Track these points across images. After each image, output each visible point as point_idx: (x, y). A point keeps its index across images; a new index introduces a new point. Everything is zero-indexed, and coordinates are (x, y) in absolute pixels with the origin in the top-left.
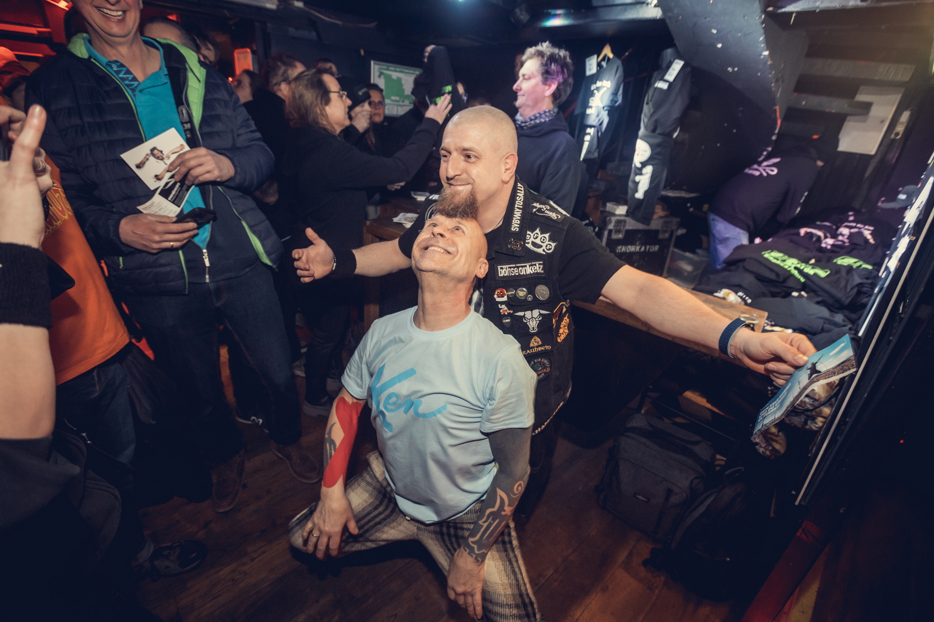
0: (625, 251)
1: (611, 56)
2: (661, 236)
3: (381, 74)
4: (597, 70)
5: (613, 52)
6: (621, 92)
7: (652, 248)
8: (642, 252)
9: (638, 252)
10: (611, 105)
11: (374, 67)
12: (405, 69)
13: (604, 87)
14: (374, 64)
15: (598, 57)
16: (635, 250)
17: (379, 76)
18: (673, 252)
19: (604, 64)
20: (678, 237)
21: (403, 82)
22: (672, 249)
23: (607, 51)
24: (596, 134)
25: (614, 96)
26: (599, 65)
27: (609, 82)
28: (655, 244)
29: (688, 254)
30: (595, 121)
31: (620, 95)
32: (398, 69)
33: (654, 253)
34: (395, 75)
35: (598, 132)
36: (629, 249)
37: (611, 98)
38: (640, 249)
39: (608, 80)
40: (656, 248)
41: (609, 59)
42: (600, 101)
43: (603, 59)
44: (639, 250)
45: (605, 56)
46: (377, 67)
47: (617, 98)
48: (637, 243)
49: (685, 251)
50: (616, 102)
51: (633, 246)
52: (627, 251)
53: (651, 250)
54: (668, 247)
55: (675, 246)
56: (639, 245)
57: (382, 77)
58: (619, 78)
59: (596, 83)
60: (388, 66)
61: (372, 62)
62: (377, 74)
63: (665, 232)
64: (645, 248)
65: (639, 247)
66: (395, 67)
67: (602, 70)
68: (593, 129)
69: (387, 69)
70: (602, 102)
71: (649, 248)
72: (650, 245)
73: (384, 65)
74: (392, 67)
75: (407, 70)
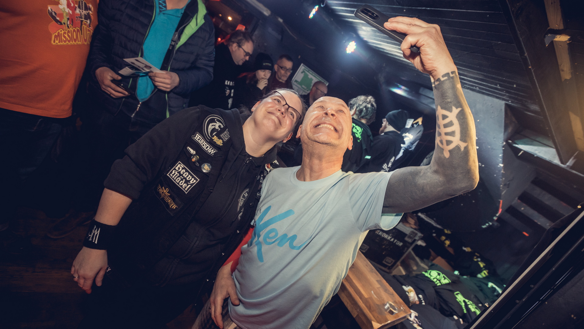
0: (381, 235)
1: (420, 123)
2: (407, 239)
4: (410, 127)
5: (422, 122)
6: (415, 144)
7: (398, 243)
8: (391, 241)
9: (388, 240)
10: (407, 148)
11: (302, 66)
13: (409, 137)
14: (303, 65)
15: (414, 121)
16: (387, 238)
17: (302, 72)
18: (410, 252)
19: (415, 126)
20: (417, 245)
21: (311, 80)
22: (410, 250)
23: (420, 120)
25: (411, 144)
26: (413, 125)
27: (413, 136)
28: (401, 241)
29: (417, 259)
31: (414, 146)
32: (313, 74)
33: (398, 246)
34: (310, 76)
36: (384, 235)
37: (409, 144)
38: (391, 239)
39: (412, 135)
40: (401, 244)
41: (419, 125)
43: (416, 123)
44: (389, 239)
45: (418, 122)
46: (303, 68)
47: (412, 146)
48: (390, 235)
49: (417, 255)
50: (410, 148)
51: (387, 235)
52: (382, 236)
53: (397, 244)
54: (408, 248)
55: (413, 249)
56: (391, 236)
57: (303, 73)
58: (418, 137)
59: (406, 133)
60: (309, 70)
61: (302, 64)
62: (301, 71)
63: (410, 237)
64: (394, 241)
65: (391, 238)
66: (313, 73)
67: (413, 128)
69: (308, 72)
71: (396, 242)
72: (398, 240)
73: (308, 69)
74: (311, 72)
75: (318, 77)
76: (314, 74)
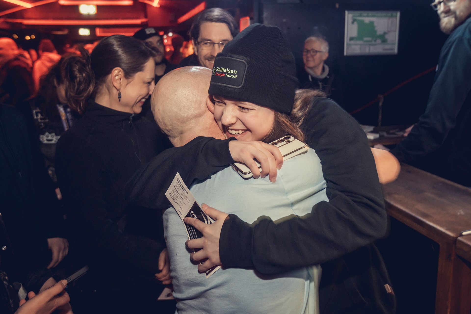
3: (354, 21)
11: (348, 16)
34: (367, 20)
46: (351, 16)
57: (355, 23)
60: (361, 13)
62: (350, 20)
66: (368, 13)
69: (360, 16)
73: (358, 13)
74: (365, 13)
75: (379, 13)
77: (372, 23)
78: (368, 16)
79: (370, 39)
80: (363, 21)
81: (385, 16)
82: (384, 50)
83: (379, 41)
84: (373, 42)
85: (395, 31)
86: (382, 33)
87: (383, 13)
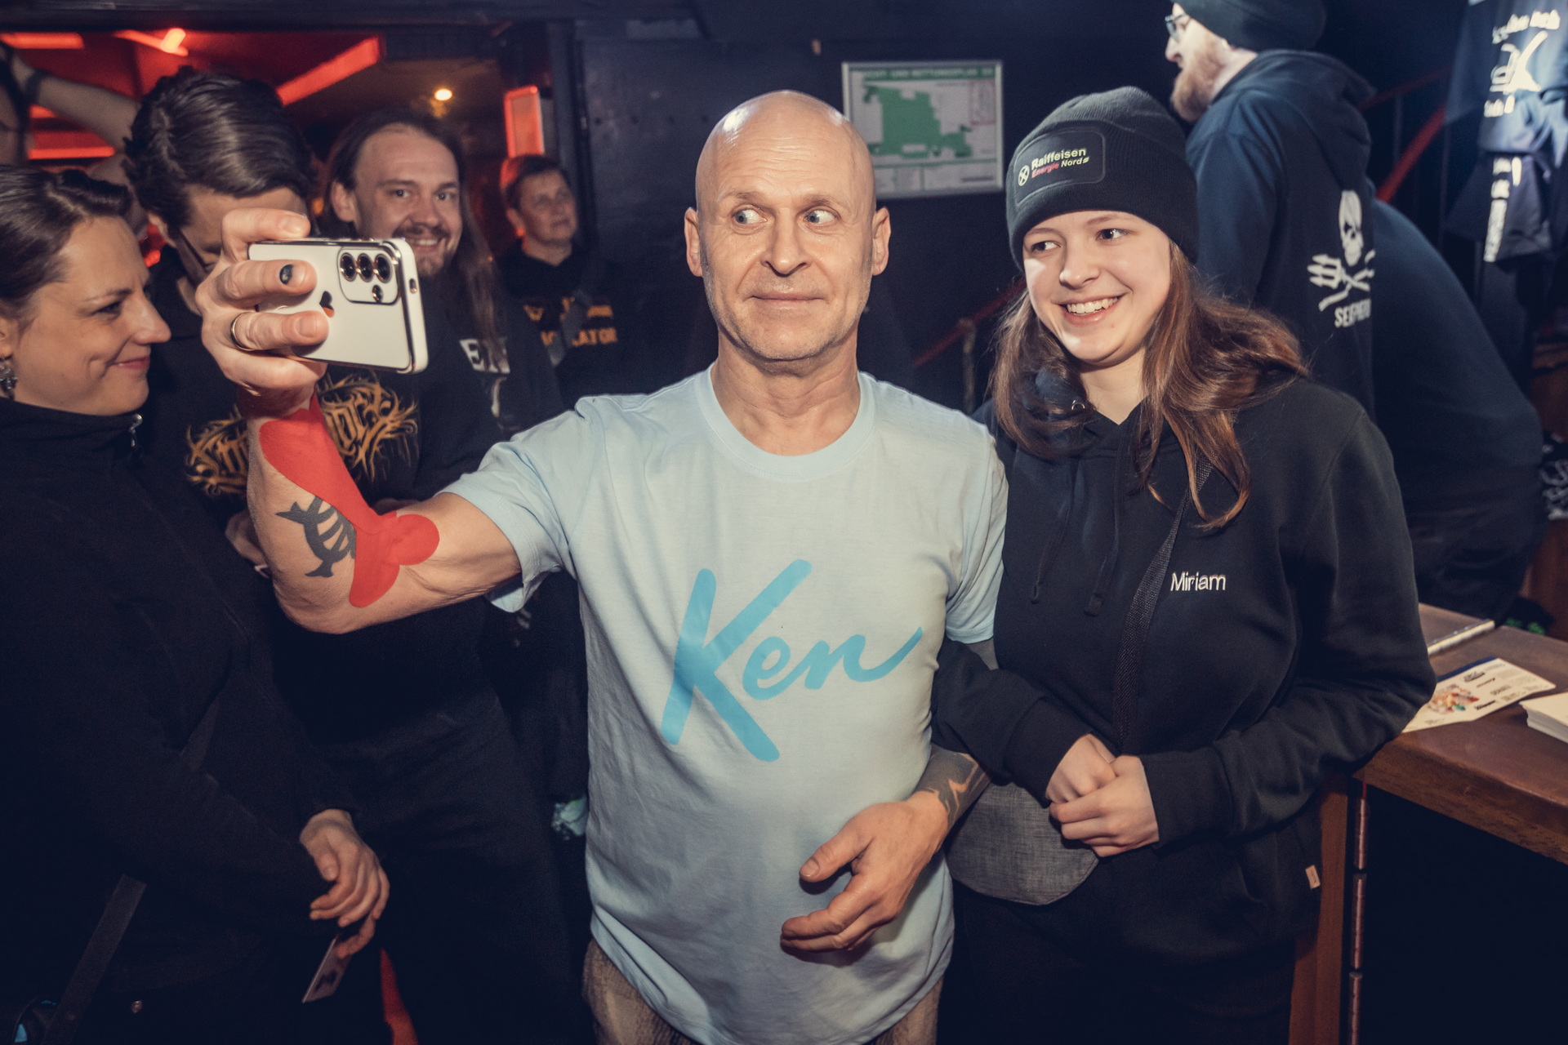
3: (870, 92)
11: (852, 77)
12: (935, 68)
14: (851, 70)
17: (867, 99)
21: (934, 103)
24: (1532, 176)
30: (1520, 137)
32: (916, 73)
34: (909, 89)
35: (1539, 171)
42: (1529, 77)
46: (858, 76)
57: (874, 98)
60: (889, 70)
61: (845, 67)
62: (860, 92)
66: (909, 69)
68: (1517, 162)
69: (888, 78)
70: (1535, 78)
73: (881, 69)
74: (900, 68)
75: (943, 69)
76: (917, 68)
77: (923, 98)
78: (911, 78)
79: (921, 148)
80: (896, 93)
81: (960, 77)
82: (965, 180)
83: (948, 154)
84: (932, 159)
85: (994, 122)
86: (955, 129)
87: (955, 68)
